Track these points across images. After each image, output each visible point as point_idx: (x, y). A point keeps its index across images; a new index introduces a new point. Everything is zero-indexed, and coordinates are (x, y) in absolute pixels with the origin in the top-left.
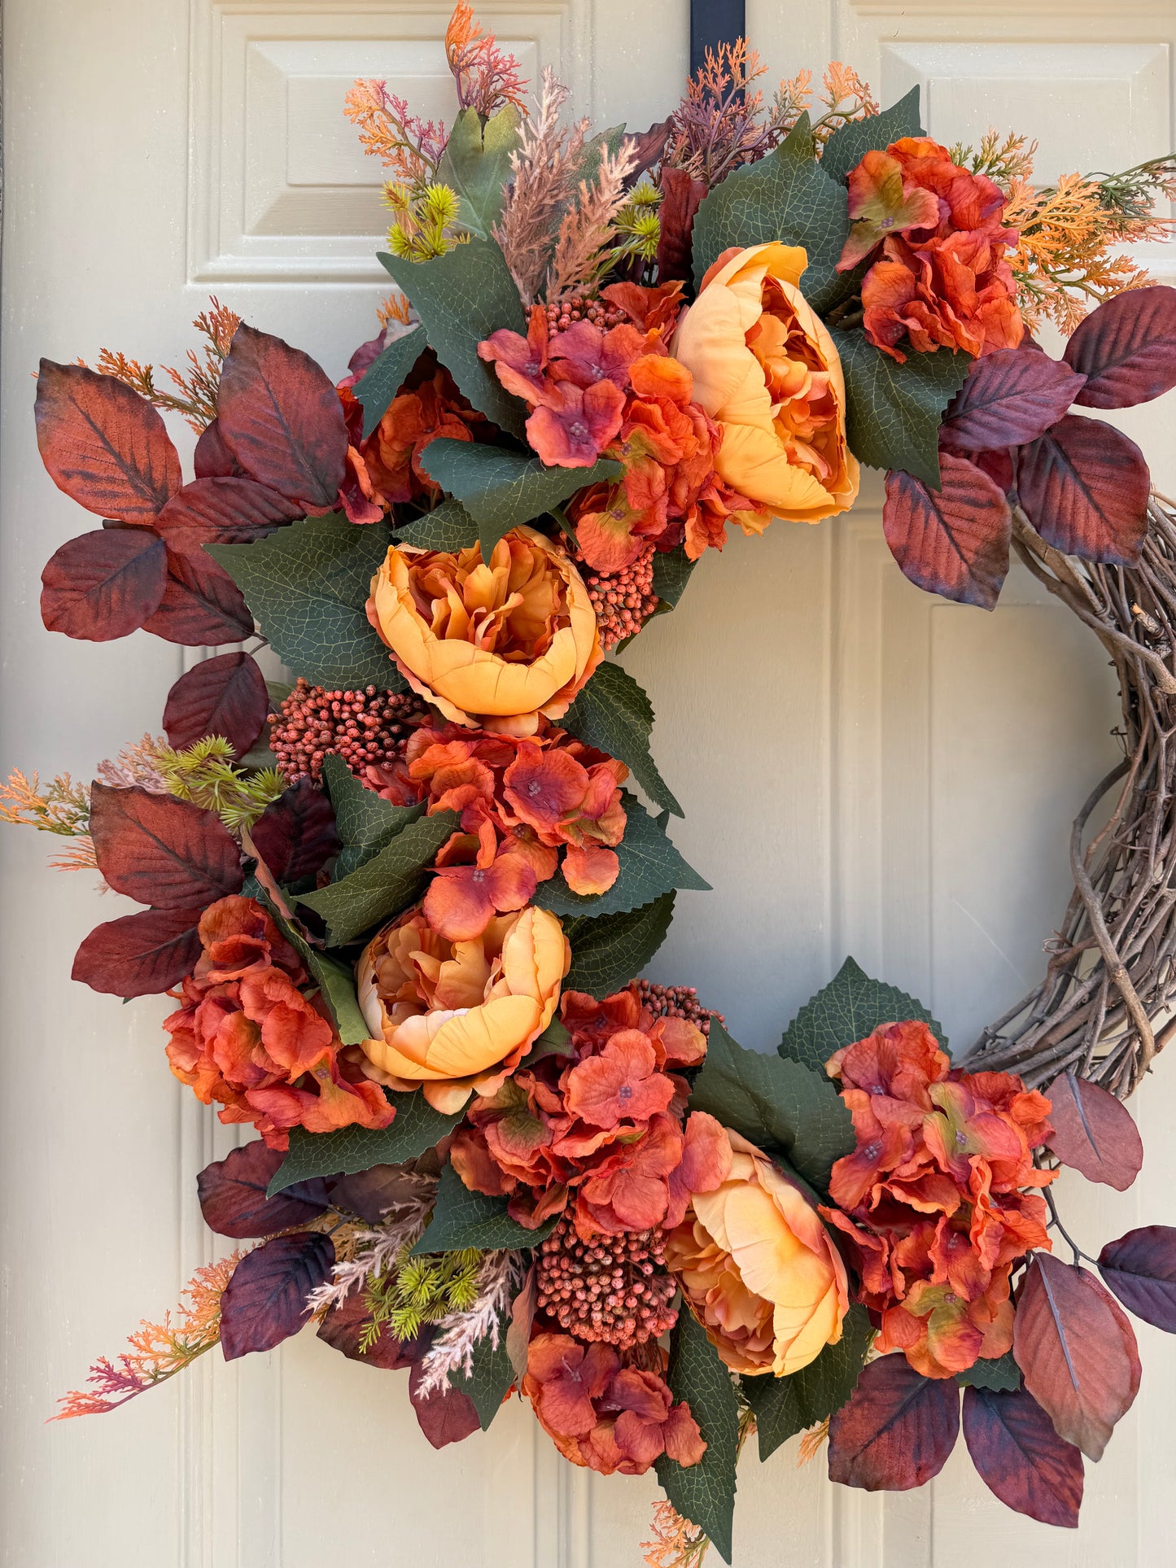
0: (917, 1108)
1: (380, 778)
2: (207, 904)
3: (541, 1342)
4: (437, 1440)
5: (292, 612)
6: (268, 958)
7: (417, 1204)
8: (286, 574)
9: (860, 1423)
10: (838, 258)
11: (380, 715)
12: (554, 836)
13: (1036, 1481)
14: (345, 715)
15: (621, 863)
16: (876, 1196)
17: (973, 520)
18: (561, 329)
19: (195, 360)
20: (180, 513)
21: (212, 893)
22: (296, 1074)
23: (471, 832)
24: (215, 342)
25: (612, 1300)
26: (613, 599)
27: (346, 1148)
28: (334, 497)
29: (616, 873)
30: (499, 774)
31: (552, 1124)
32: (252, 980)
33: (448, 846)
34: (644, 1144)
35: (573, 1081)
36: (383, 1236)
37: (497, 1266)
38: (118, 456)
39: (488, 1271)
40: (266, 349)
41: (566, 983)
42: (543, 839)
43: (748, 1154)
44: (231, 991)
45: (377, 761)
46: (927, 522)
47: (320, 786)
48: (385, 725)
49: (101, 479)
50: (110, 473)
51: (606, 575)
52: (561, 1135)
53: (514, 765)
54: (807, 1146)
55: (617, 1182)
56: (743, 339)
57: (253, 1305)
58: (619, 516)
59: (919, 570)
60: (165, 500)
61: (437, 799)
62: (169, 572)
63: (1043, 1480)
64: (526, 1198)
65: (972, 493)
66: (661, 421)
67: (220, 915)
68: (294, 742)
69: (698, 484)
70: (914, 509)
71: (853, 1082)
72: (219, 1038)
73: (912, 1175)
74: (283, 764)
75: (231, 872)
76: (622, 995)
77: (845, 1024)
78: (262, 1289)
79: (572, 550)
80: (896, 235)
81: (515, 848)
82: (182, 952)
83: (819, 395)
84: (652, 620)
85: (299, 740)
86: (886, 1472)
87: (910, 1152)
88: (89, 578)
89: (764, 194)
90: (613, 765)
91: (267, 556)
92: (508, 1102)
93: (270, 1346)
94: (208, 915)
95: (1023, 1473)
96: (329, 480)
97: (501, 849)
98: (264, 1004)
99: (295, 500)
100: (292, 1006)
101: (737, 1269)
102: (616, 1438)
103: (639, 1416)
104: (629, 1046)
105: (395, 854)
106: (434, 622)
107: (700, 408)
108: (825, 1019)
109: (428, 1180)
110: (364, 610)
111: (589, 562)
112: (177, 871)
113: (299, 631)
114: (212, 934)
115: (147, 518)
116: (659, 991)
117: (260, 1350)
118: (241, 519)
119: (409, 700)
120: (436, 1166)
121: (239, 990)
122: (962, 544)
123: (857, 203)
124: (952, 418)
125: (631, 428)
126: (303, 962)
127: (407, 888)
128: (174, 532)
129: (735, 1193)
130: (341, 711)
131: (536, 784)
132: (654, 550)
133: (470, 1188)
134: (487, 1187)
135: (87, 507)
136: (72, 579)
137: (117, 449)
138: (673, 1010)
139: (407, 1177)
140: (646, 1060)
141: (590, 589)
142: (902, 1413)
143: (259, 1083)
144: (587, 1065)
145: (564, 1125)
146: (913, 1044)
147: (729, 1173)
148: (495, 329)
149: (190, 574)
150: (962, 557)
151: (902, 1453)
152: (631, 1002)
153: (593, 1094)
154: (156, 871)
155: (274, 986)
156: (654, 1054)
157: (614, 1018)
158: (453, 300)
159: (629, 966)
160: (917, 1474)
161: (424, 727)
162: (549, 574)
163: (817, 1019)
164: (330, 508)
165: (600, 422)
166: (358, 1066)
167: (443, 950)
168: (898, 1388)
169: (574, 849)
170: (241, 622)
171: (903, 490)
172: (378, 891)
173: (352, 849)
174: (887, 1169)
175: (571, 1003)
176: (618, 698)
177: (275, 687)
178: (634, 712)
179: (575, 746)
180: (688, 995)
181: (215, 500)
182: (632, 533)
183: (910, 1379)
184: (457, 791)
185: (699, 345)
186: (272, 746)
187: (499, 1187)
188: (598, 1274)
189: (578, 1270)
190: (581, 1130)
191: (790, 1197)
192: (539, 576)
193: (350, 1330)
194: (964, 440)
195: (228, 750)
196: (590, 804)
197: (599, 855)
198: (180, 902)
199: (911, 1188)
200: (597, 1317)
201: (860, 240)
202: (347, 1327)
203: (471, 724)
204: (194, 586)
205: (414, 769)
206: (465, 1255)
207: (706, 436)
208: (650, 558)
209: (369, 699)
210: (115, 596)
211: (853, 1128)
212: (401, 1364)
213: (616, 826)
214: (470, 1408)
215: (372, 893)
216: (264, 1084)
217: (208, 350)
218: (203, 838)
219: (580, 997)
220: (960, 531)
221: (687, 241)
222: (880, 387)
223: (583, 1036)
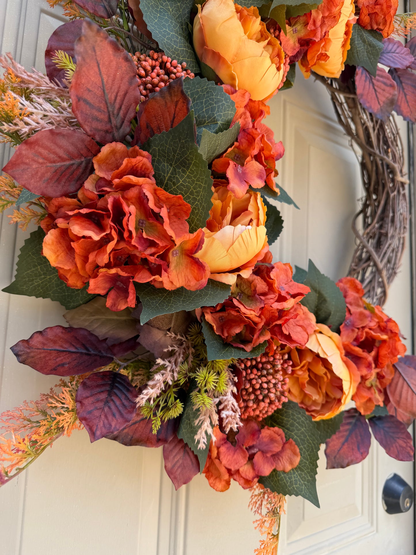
2: (107, 142)
5: (152, 7)
9: (336, 440)
13: (398, 447)
17: (384, 90)
21: (112, 136)
31: (262, 298)
36: (168, 363)
46: (369, 87)
52: (274, 301)
57: (97, 409)
58: (296, 31)
63: (400, 446)
65: (385, 80)
70: (365, 81)
73: (375, 326)
78: (98, 400)
82: (79, 172)
86: (350, 459)
87: (370, 318)
94: (105, 150)
102: (253, 468)
103: (265, 453)
104: (280, 269)
113: (155, 18)
122: (379, 98)
133: (218, 334)
142: (350, 434)
145: (272, 296)
150: (379, 103)
151: (353, 449)
156: (291, 273)
160: (362, 455)
171: (362, 74)
182: (297, 41)
220: (379, 93)
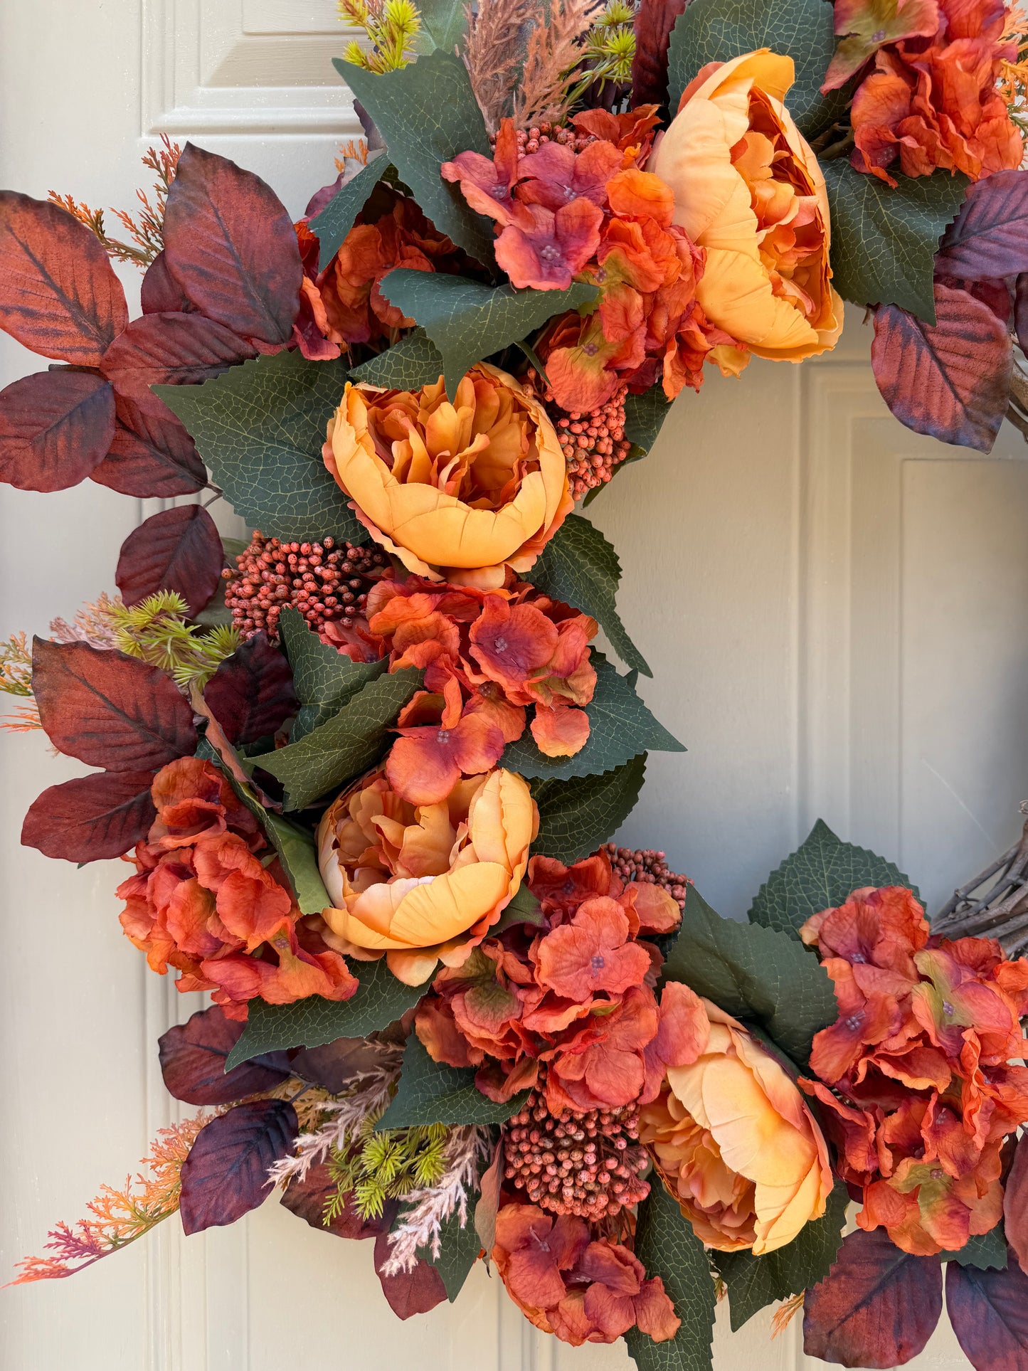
0: (900, 977)
1: (339, 634)
2: (159, 766)
3: (509, 1212)
4: (402, 1311)
5: (245, 459)
6: (223, 823)
7: (381, 1073)
8: (239, 418)
9: (836, 1296)
10: (823, 80)
11: (339, 569)
12: (522, 695)
14: (302, 568)
15: (592, 723)
16: (862, 1070)
17: (969, 356)
18: (528, 153)
19: (145, 201)
20: (127, 353)
21: (165, 755)
22: (252, 945)
23: (435, 691)
24: (165, 179)
25: (584, 1176)
26: (584, 442)
27: (307, 1020)
28: (288, 332)
29: (587, 734)
30: (464, 629)
31: (521, 995)
32: (206, 846)
33: (411, 705)
34: (617, 1016)
35: (543, 951)
36: (346, 1107)
37: (465, 1139)
38: (59, 291)
39: (455, 1144)
40: (215, 172)
41: (535, 848)
42: (511, 698)
43: (724, 1024)
44: (184, 858)
45: (336, 617)
46: (919, 360)
47: (277, 644)
48: (344, 579)
49: (42, 315)
50: (51, 310)
51: (576, 417)
52: (531, 1008)
53: (480, 619)
54: (786, 1017)
55: (590, 1056)
56: (729, 155)
57: (215, 1176)
58: (592, 350)
59: (910, 410)
60: (111, 338)
61: (399, 656)
62: (117, 418)
64: (493, 1071)
65: (968, 326)
66: (641, 241)
67: (174, 778)
68: (250, 598)
69: (678, 313)
70: (905, 346)
71: (831, 950)
72: (173, 907)
73: (901, 1049)
74: (238, 621)
75: (184, 733)
76: (591, 860)
77: (818, 888)
78: (223, 1159)
79: (541, 389)
80: (889, 48)
81: (481, 707)
82: (134, 816)
83: (807, 221)
84: (622, 468)
85: (255, 595)
86: (865, 1348)
87: (897, 1025)
88: (33, 424)
89: (743, 13)
90: (582, 620)
91: (218, 398)
92: (475, 971)
93: (231, 1219)
94: (161, 778)
95: (1011, 1355)
96: (283, 315)
97: (466, 709)
98: (218, 871)
99: (247, 338)
100: (248, 874)
101: (717, 1147)
102: (586, 1310)
103: (610, 1288)
104: (600, 914)
105: (355, 714)
106: (395, 466)
107: (682, 231)
108: (797, 883)
109: (392, 1048)
110: (321, 458)
111: (559, 402)
112: (127, 732)
113: (253, 479)
114: (166, 797)
115: (93, 359)
116: (627, 855)
117: (221, 1224)
118: (191, 359)
119: (368, 554)
120: (401, 1035)
121: (192, 856)
122: (957, 382)
123: (843, 19)
124: (948, 247)
125: (608, 248)
126: (261, 827)
127: (369, 749)
128: (121, 374)
129: (712, 1066)
130: (298, 564)
131: (502, 640)
132: (626, 392)
133: (436, 1059)
134: (453, 1058)
135: (28, 346)
136: (16, 425)
137: (59, 284)
138: (642, 875)
139: (370, 1045)
140: (619, 929)
141: (559, 432)
142: (882, 1287)
143: (215, 953)
144: (558, 934)
145: (535, 998)
146: (894, 910)
147: (706, 1045)
148: (459, 151)
149: (140, 422)
150: (957, 396)
151: (881, 1329)
152: (601, 868)
153: (564, 964)
154: (104, 732)
155: (229, 852)
156: (628, 922)
157: (584, 884)
158: (414, 117)
159: (599, 830)
160: (899, 1353)
161: (384, 579)
162: (516, 416)
163: (789, 883)
164: (284, 346)
165: (574, 244)
166: (319, 934)
167: (407, 814)
168: (877, 1262)
169: (543, 708)
170: (193, 472)
171: (893, 326)
172: (338, 753)
173: (310, 707)
174: (873, 1042)
175: (538, 869)
176: (585, 554)
177: (231, 543)
178: (601, 569)
179: (543, 601)
180: (656, 859)
181: (163, 338)
182: (606, 369)
183: (888, 1254)
184: (420, 647)
185: (679, 165)
186: (227, 602)
187: (465, 1059)
188: (570, 1150)
189: (549, 1145)
190: (553, 1003)
191: (769, 1070)
192: (505, 419)
193: (314, 1198)
194: (961, 270)
195: (182, 606)
196: (560, 662)
197: (569, 715)
198: (130, 764)
199: (897, 1062)
200: (568, 1192)
201: (847, 59)
202: (311, 1195)
203: (434, 577)
204: (145, 434)
205: (376, 624)
206: (432, 1129)
207: (689, 260)
208: (622, 399)
209: (327, 552)
210: (60, 444)
211: (836, 999)
212: (365, 1233)
213: (586, 684)
214: (436, 1279)
215: (332, 754)
216: (220, 954)
217: (158, 189)
218: (153, 697)
219: (548, 862)
220: (955, 368)
221: (663, 61)
222: (868, 215)
223: (552, 902)
